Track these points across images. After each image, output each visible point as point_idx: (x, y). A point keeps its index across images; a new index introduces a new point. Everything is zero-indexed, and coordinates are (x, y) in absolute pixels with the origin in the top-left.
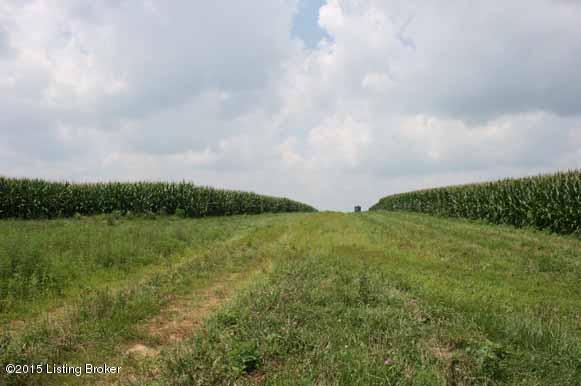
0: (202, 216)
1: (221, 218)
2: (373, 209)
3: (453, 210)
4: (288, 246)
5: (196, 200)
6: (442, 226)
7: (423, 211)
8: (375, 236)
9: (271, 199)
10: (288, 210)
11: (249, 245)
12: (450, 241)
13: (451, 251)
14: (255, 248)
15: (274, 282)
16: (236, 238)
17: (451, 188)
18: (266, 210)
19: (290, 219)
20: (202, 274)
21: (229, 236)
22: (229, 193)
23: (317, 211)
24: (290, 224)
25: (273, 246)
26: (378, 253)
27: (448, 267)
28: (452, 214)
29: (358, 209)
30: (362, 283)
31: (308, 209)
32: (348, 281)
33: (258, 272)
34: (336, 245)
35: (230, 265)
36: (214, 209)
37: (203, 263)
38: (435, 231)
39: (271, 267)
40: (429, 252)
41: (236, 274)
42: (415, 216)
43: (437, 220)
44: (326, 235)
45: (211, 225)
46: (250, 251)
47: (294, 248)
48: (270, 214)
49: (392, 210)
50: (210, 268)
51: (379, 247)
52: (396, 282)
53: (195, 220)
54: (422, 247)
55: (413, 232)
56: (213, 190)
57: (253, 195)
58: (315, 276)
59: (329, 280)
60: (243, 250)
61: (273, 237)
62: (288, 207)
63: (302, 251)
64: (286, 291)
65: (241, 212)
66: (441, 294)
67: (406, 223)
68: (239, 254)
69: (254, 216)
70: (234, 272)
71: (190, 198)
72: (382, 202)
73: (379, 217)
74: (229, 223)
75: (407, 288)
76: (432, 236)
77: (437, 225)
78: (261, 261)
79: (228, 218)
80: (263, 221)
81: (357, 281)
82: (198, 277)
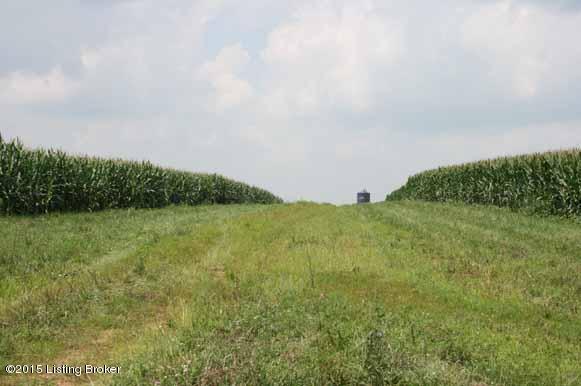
0: (41, 211)
1: (81, 216)
2: (396, 197)
3: (558, 199)
4: (221, 274)
5: (27, 179)
6: (534, 232)
7: (496, 202)
8: (399, 252)
9: (186, 176)
10: (222, 200)
11: (140, 271)
12: (553, 264)
13: (554, 282)
14: (151, 278)
15: (190, 346)
16: (114, 257)
17: (556, 156)
18: (176, 200)
19: (223, 217)
20: (38, 332)
21: (97, 252)
22: (97, 164)
23: (280, 201)
24: (224, 229)
25: (188, 274)
26: (404, 287)
27: (548, 316)
28: (557, 208)
29: (365, 197)
30: (370, 347)
31: (262, 198)
32: (342, 343)
33: (156, 327)
34: (318, 270)
35: (100, 313)
36: (67, 197)
37: (41, 310)
38: (522, 244)
39: (185, 315)
40: (508, 286)
41: (110, 332)
42: (480, 212)
43: (526, 221)
44: (298, 250)
45: (60, 230)
46: (141, 284)
47: (232, 277)
48: (185, 208)
49: (435, 199)
50: (58, 320)
51: (407, 275)
52: (440, 346)
53: (26, 221)
54: (494, 275)
55: (475, 244)
56: (63, 159)
57: (149, 167)
58: (275, 333)
59: (304, 343)
60: (127, 281)
61: (190, 254)
62: (222, 193)
63: (250, 282)
64: (216, 364)
65: (123, 204)
66: (533, 372)
67: (463, 226)
68: (118, 290)
69: (151, 212)
70: (109, 327)
71: (14, 174)
72: (413, 182)
73: (408, 213)
74: (100, 225)
75: (464, 359)
76: (515, 253)
77: (524, 231)
78: (163, 303)
79: (97, 217)
80: (168, 221)
81: (359, 344)
82: (30, 339)
